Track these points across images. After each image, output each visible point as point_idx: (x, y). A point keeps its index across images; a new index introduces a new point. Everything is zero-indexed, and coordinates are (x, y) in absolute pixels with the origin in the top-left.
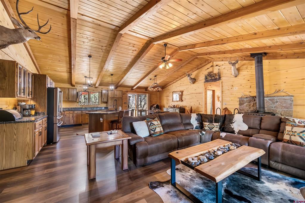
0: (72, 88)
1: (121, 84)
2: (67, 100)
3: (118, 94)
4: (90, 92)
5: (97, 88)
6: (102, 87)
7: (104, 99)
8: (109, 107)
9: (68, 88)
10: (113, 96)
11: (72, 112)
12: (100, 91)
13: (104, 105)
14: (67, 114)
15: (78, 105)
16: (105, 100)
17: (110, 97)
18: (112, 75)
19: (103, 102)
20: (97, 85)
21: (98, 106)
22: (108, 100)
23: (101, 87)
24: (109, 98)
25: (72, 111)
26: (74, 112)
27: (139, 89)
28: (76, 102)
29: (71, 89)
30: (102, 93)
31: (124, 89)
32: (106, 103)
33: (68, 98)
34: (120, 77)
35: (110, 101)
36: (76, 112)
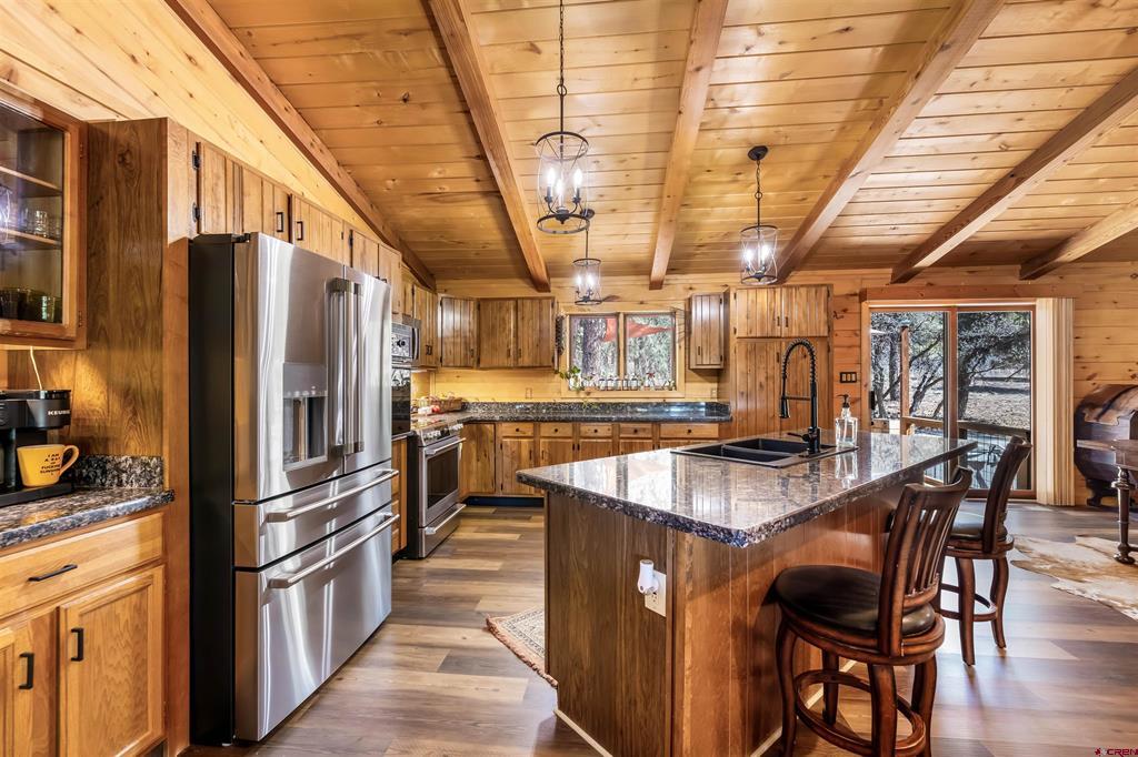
0: (532, 299)
1: (823, 237)
2: (511, 362)
3: (796, 314)
4: (625, 316)
5: (656, 285)
6: (690, 278)
7: (700, 351)
8: (738, 405)
9: (516, 300)
10: (762, 329)
11: (527, 429)
12: (681, 306)
13: (703, 392)
14: (508, 440)
15: (564, 390)
16: (710, 360)
17: (742, 333)
18: (758, 153)
19: (694, 370)
20: (659, 269)
21: (668, 394)
22: (725, 358)
23: (681, 281)
24: (733, 342)
25: (530, 425)
26: (536, 430)
27: (963, 271)
28: (556, 372)
29: (528, 303)
30: (688, 315)
31: (845, 281)
32: (718, 375)
33: (519, 353)
34: (819, 162)
35: (738, 366)
36: (547, 429)
